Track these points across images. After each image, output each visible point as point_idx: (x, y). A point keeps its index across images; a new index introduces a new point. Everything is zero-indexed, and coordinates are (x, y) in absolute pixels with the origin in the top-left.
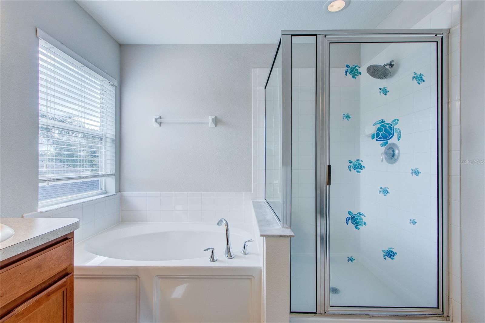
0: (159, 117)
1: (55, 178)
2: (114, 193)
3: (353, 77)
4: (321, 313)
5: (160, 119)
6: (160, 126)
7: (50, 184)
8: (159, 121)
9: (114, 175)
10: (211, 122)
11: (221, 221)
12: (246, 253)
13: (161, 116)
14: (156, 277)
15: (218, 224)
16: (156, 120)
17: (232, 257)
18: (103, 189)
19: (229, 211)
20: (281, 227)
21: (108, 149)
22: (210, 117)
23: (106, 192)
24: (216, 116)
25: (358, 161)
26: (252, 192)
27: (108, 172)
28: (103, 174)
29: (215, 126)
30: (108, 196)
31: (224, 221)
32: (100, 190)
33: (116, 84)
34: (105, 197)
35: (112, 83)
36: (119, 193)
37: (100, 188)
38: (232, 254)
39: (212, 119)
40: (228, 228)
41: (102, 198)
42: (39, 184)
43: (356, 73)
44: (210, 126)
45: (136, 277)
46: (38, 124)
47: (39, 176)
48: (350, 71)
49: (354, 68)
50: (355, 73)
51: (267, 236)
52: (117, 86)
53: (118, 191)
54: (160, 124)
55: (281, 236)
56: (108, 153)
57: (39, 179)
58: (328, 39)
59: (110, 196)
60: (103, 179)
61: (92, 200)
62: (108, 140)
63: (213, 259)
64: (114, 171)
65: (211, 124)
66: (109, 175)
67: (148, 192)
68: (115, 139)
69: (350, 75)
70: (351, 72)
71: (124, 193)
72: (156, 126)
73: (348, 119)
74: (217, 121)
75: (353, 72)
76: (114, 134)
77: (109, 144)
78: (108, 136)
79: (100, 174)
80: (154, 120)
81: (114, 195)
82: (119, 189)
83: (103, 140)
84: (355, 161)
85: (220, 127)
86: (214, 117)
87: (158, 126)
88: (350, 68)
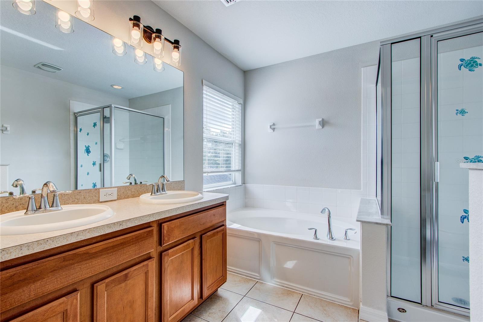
0: (273, 124)
1: (210, 171)
2: (241, 184)
3: (469, 70)
4: (427, 305)
5: (274, 125)
6: (274, 131)
7: (208, 175)
8: (273, 127)
9: (240, 171)
10: (318, 125)
11: (324, 209)
12: (347, 239)
13: (275, 123)
14: (273, 242)
15: (322, 212)
16: (271, 126)
17: (333, 239)
18: (233, 180)
19: (336, 206)
20: (380, 218)
21: (237, 151)
22: (317, 120)
23: (235, 183)
24: (324, 118)
25: (478, 157)
26: (361, 189)
27: (237, 168)
28: (234, 170)
29: (321, 128)
30: (237, 186)
31: (327, 210)
32: (231, 182)
33: (242, 102)
34: (235, 186)
35: (239, 102)
36: (243, 185)
37: (231, 180)
38: (333, 237)
39: (319, 122)
40: (330, 216)
41: (233, 187)
42: (204, 174)
43: (474, 65)
44: (317, 128)
45: (259, 240)
46: (203, 138)
47: (204, 169)
48: (465, 65)
49: (472, 61)
50: (472, 66)
51: (363, 222)
52: (242, 103)
53: (243, 183)
54: (274, 129)
55: (377, 223)
56: (237, 154)
57: (204, 171)
58: (435, 38)
59: (238, 186)
60: (233, 173)
61: (228, 188)
62: (237, 145)
63: (317, 238)
64: (241, 168)
65: (318, 126)
66: (237, 171)
67: (264, 185)
68: (241, 143)
69: (466, 69)
70: (467, 66)
71: (246, 184)
72: (271, 131)
73: (462, 114)
74: (323, 123)
75: (470, 65)
76: (241, 140)
77: (237, 148)
78: (237, 141)
79: (231, 170)
80: (269, 127)
81: (241, 185)
82: (244, 182)
83: (233, 145)
84: (474, 158)
85: (326, 128)
86: (321, 119)
87: (272, 131)
88: (465, 61)
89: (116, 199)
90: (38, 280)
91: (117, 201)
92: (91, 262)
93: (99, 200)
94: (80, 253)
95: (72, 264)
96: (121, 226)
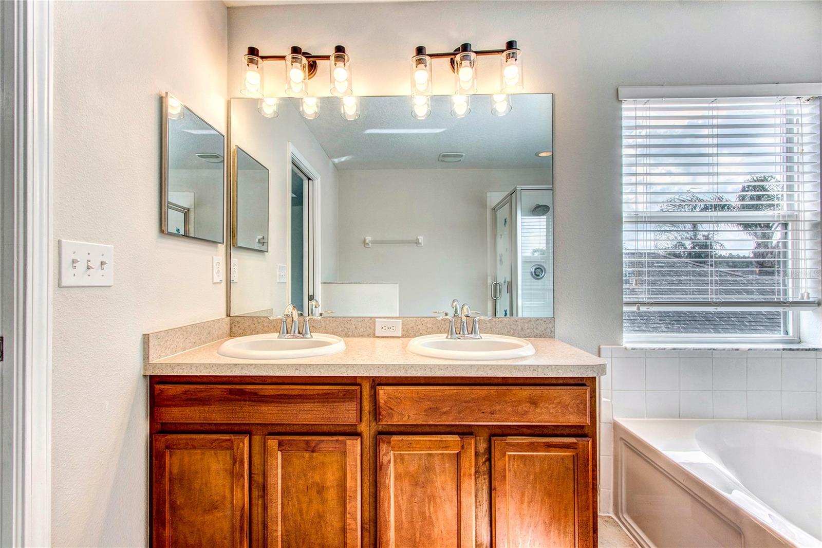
9: (819, 305)
18: (791, 332)
21: (805, 245)
23: (799, 342)
30: (791, 349)
32: (782, 334)
34: (778, 349)
37: (782, 330)
41: (767, 349)
42: (624, 307)
45: (739, 530)
47: (624, 296)
57: (624, 299)
59: (798, 350)
60: (789, 312)
77: (805, 235)
81: (816, 349)
89: (401, 336)
90: (208, 405)
91: (401, 338)
92: (260, 406)
93: (374, 334)
94: (247, 390)
95: (238, 400)
96: (298, 371)
